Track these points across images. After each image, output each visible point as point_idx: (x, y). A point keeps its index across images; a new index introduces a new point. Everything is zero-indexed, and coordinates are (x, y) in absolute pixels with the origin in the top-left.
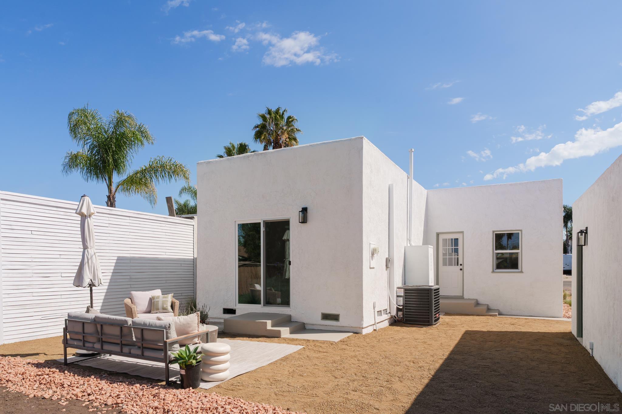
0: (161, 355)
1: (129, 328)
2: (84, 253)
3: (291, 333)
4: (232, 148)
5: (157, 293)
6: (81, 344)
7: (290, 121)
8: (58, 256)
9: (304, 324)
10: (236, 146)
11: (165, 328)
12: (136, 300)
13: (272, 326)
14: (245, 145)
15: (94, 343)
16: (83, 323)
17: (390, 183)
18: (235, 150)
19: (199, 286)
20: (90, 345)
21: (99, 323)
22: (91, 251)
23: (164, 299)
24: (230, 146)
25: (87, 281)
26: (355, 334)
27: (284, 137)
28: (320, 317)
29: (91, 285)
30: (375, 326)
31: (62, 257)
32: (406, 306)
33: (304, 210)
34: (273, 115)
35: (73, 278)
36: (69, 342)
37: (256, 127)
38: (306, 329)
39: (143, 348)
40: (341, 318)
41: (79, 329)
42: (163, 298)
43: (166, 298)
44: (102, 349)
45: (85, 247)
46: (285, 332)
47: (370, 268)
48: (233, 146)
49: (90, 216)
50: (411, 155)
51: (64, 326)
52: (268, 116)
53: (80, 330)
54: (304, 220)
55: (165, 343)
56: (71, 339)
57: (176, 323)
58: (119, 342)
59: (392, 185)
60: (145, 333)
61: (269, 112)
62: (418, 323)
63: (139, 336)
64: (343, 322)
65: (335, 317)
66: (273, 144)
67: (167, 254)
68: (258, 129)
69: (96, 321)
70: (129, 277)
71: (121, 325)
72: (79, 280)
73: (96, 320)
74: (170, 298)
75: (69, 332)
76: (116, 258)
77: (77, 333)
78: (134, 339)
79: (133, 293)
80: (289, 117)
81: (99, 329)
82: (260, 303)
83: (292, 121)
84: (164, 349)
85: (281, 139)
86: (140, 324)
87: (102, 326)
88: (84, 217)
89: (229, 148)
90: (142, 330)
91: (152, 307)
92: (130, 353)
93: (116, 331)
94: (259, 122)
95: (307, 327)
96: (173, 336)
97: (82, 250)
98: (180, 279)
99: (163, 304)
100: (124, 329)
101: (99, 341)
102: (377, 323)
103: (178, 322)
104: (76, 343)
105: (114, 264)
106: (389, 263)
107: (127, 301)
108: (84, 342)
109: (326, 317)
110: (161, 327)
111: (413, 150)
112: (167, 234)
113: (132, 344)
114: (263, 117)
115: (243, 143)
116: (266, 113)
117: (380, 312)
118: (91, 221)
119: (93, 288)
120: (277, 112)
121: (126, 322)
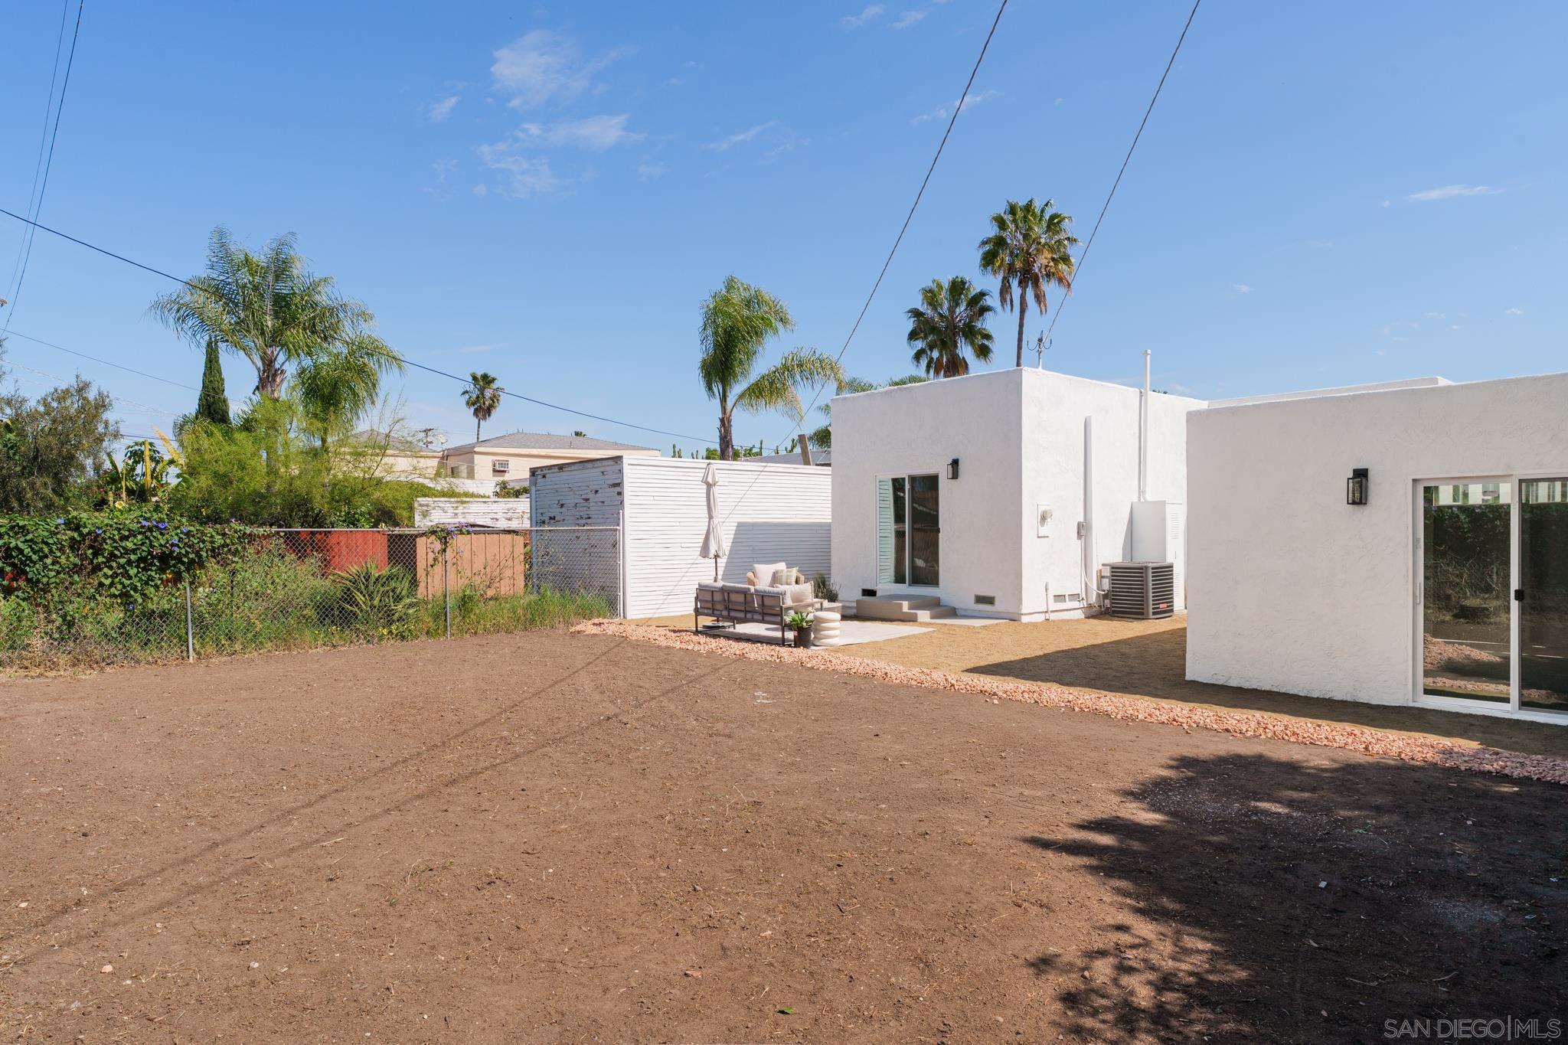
0: (778, 619)
1: (752, 594)
2: (709, 522)
3: (932, 617)
4: (936, 289)
5: (781, 566)
6: (710, 612)
7: (1054, 223)
8: (678, 524)
9: (955, 609)
10: (946, 285)
11: (781, 594)
12: (759, 574)
13: (909, 609)
14: (962, 281)
15: (721, 611)
16: (713, 592)
17: (1087, 415)
18: (943, 293)
19: (834, 560)
20: (718, 613)
21: (726, 591)
22: (716, 521)
23: (789, 574)
24: (934, 287)
25: (712, 553)
26: (1012, 622)
27: (1042, 260)
28: (973, 600)
29: (716, 557)
30: (1047, 614)
31: (682, 524)
32: (1113, 591)
33: (955, 463)
34: (1020, 214)
35: (700, 549)
36: (700, 611)
37: (984, 243)
38: (957, 615)
39: (764, 614)
40: (997, 602)
41: (708, 597)
42: (788, 572)
43: (790, 572)
44: (729, 615)
45: (711, 517)
46: (924, 615)
47: (1038, 537)
48: (940, 286)
49: (715, 484)
50: (1146, 360)
51: (695, 595)
52: (1008, 218)
53: (710, 598)
54: (955, 475)
55: (781, 607)
56: (701, 607)
57: (791, 591)
58: (743, 609)
59: (1090, 417)
60: (765, 599)
61: (1012, 210)
62: (1119, 615)
63: (760, 603)
64: (999, 606)
65: (990, 601)
66: (1019, 274)
67: (798, 516)
68: (987, 247)
69: (723, 590)
70: (751, 548)
71: (745, 593)
72: (705, 551)
73: (724, 588)
74: (794, 572)
75: (700, 601)
76: (736, 524)
77: (707, 601)
78: (756, 605)
79: (756, 566)
80: (1053, 217)
81: (726, 597)
82: (905, 583)
83: (1059, 223)
84: (780, 615)
85: (1035, 262)
86: (761, 592)
87: (728, 594)
88: (709, 486)
89: (931, 291)
90: (763, 596)
91: (776, 579)
92: (753, 618)
93: (740, 598)
94: (992, 231)
95: (958, 613)
96: (789, 602)
97: (707, 520)
98: (814, 550)
99: (787, 579)
100: (748, 596)
101: (726, 609)
102: (1052, 612)
103: (793, 590)
104: (706, 611)
105: (733, 532)
106: (1083, 530)
107: (750, 575)
108: (713, 610)
109: (981, 600)
110: (778, 593)
111: (1149, 352)
112: (797, 489)
113: (754, 612)
114: (1001, 222)
115: (960, 276)
116: (1005, 213)
117: (1059, 598)
118: (716, 490)
119: (718, 560)
120: (1028, 208)
121: (749, 589)
